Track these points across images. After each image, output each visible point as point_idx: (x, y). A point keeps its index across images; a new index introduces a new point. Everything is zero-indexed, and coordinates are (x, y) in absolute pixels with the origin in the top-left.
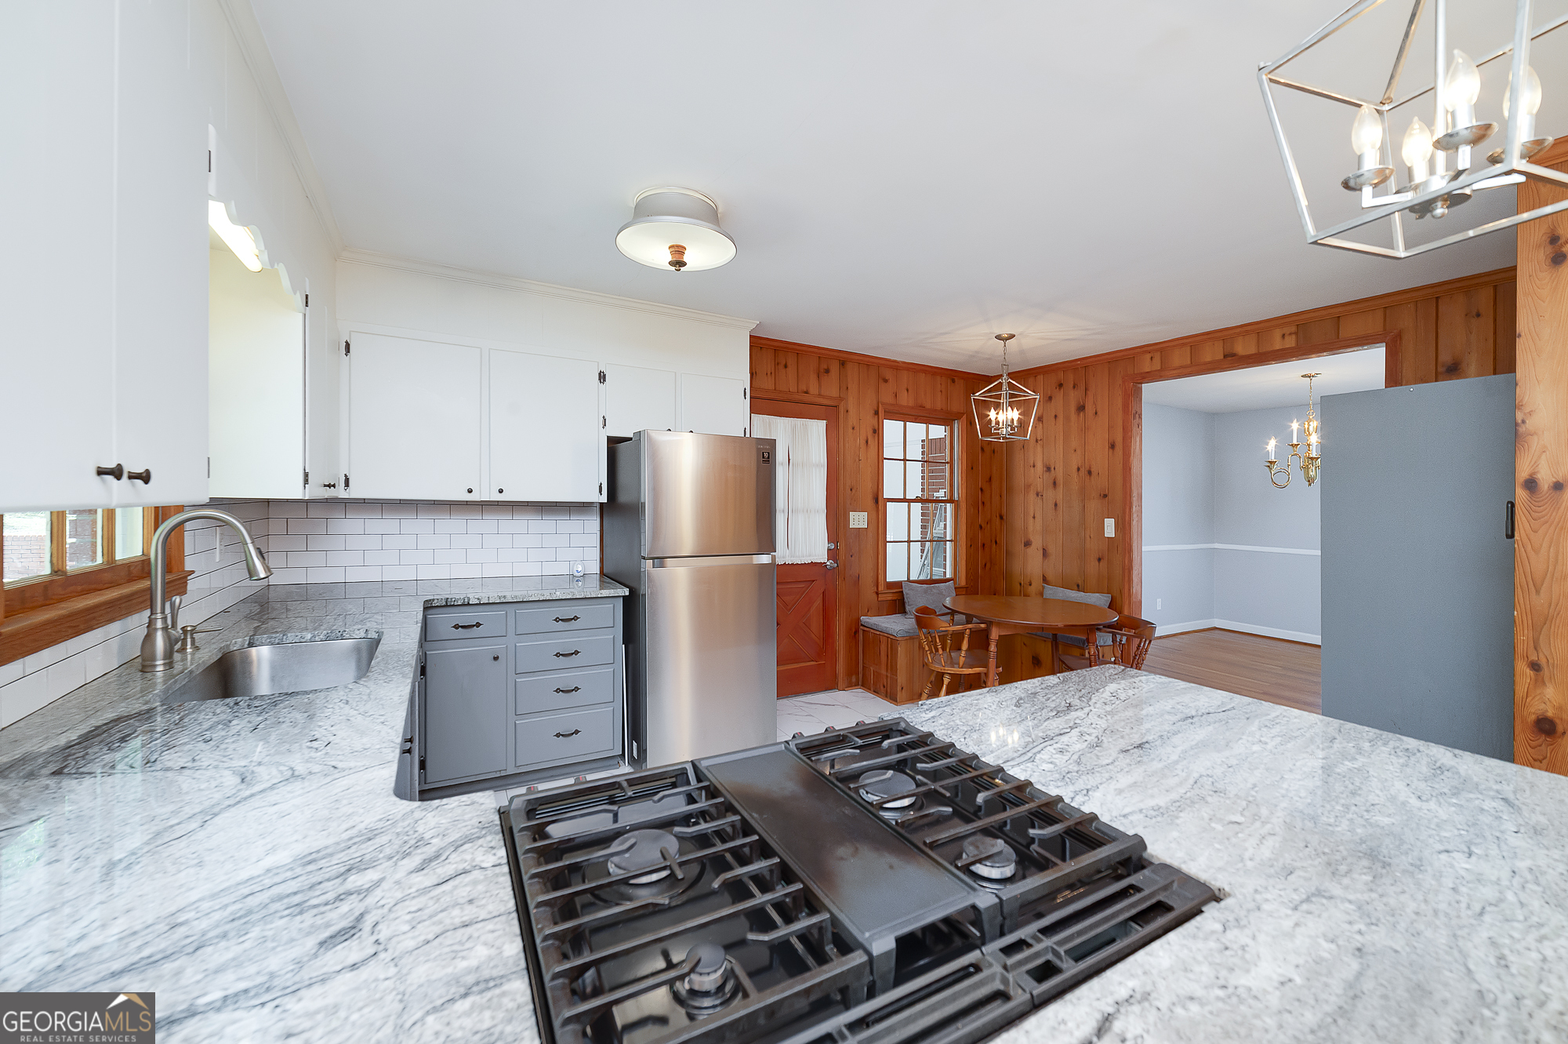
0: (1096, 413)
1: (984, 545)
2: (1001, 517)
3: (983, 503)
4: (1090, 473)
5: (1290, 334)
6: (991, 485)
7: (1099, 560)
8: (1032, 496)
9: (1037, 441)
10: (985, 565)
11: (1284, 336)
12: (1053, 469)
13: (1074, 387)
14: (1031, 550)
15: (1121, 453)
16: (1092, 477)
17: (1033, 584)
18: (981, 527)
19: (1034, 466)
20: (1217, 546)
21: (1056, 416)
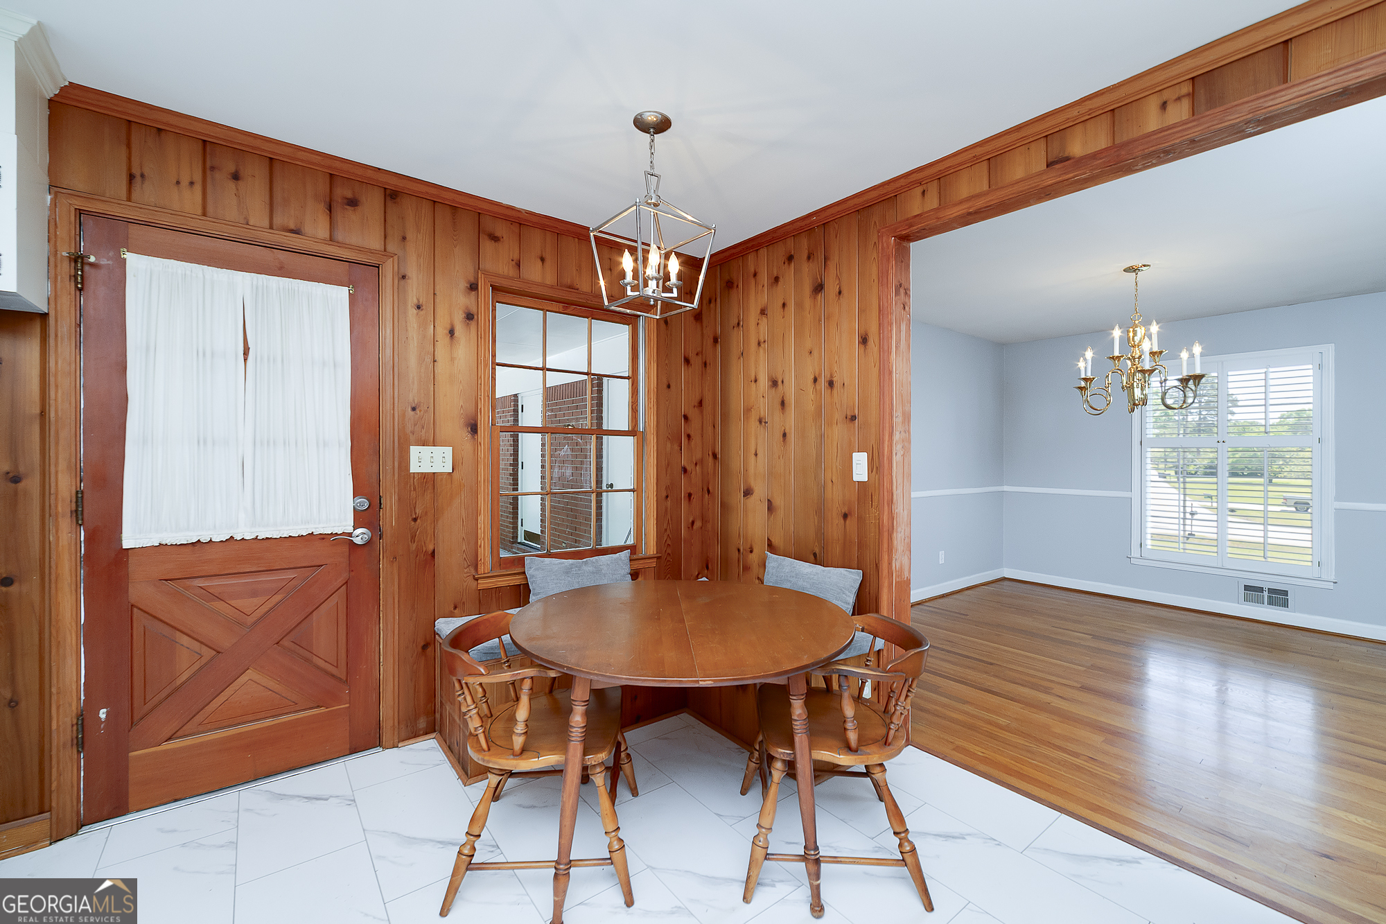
0: (840, 293)
1: (690, 495)
2: (715, 456)
3: (689, 436)
4: (831, 384)
5: (1179, 99)
6: (702, 412)
7: (845, 516)
8: (754, 423)
9: (759, 344)
10: (693, 523)
11: (1164, 106)
12: (780, 382)
13: (809, 258)
14: (752, 500)
15: (876, 349)
16: (835, 391)
17: (755, 551)
18: (685, 470)
19: (756, 381)
20: (1006, 488)
21: (784, 305)
